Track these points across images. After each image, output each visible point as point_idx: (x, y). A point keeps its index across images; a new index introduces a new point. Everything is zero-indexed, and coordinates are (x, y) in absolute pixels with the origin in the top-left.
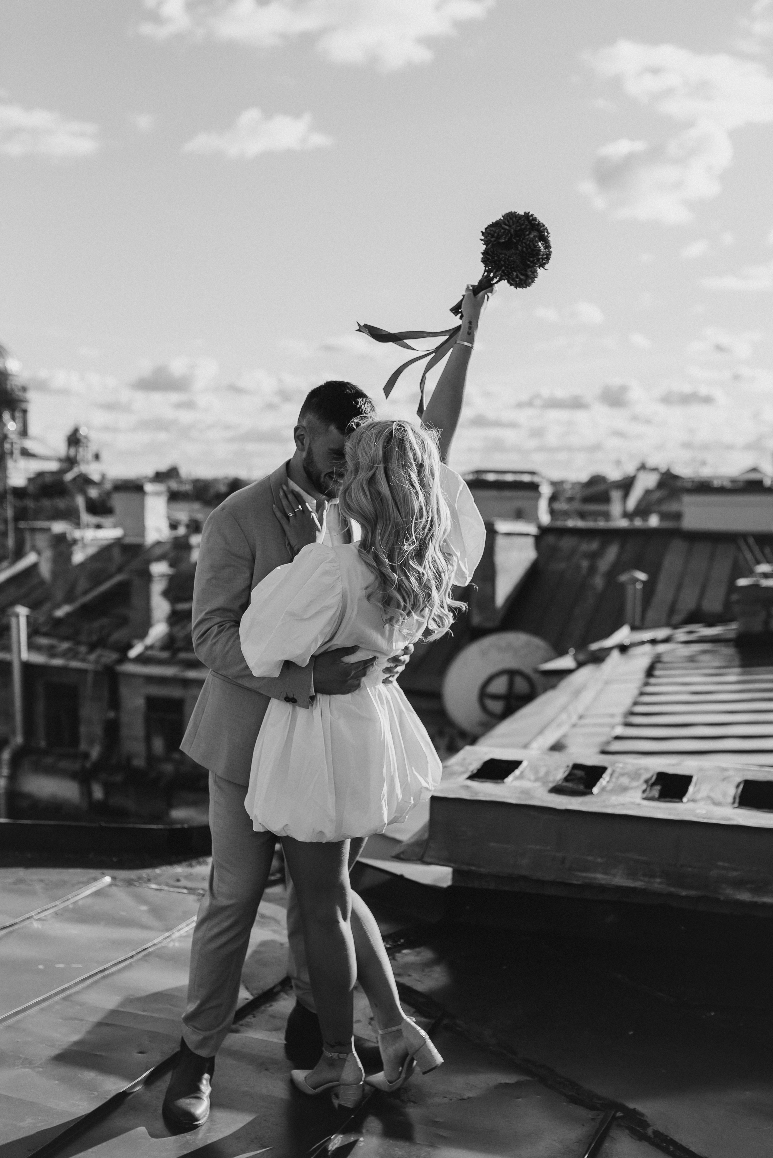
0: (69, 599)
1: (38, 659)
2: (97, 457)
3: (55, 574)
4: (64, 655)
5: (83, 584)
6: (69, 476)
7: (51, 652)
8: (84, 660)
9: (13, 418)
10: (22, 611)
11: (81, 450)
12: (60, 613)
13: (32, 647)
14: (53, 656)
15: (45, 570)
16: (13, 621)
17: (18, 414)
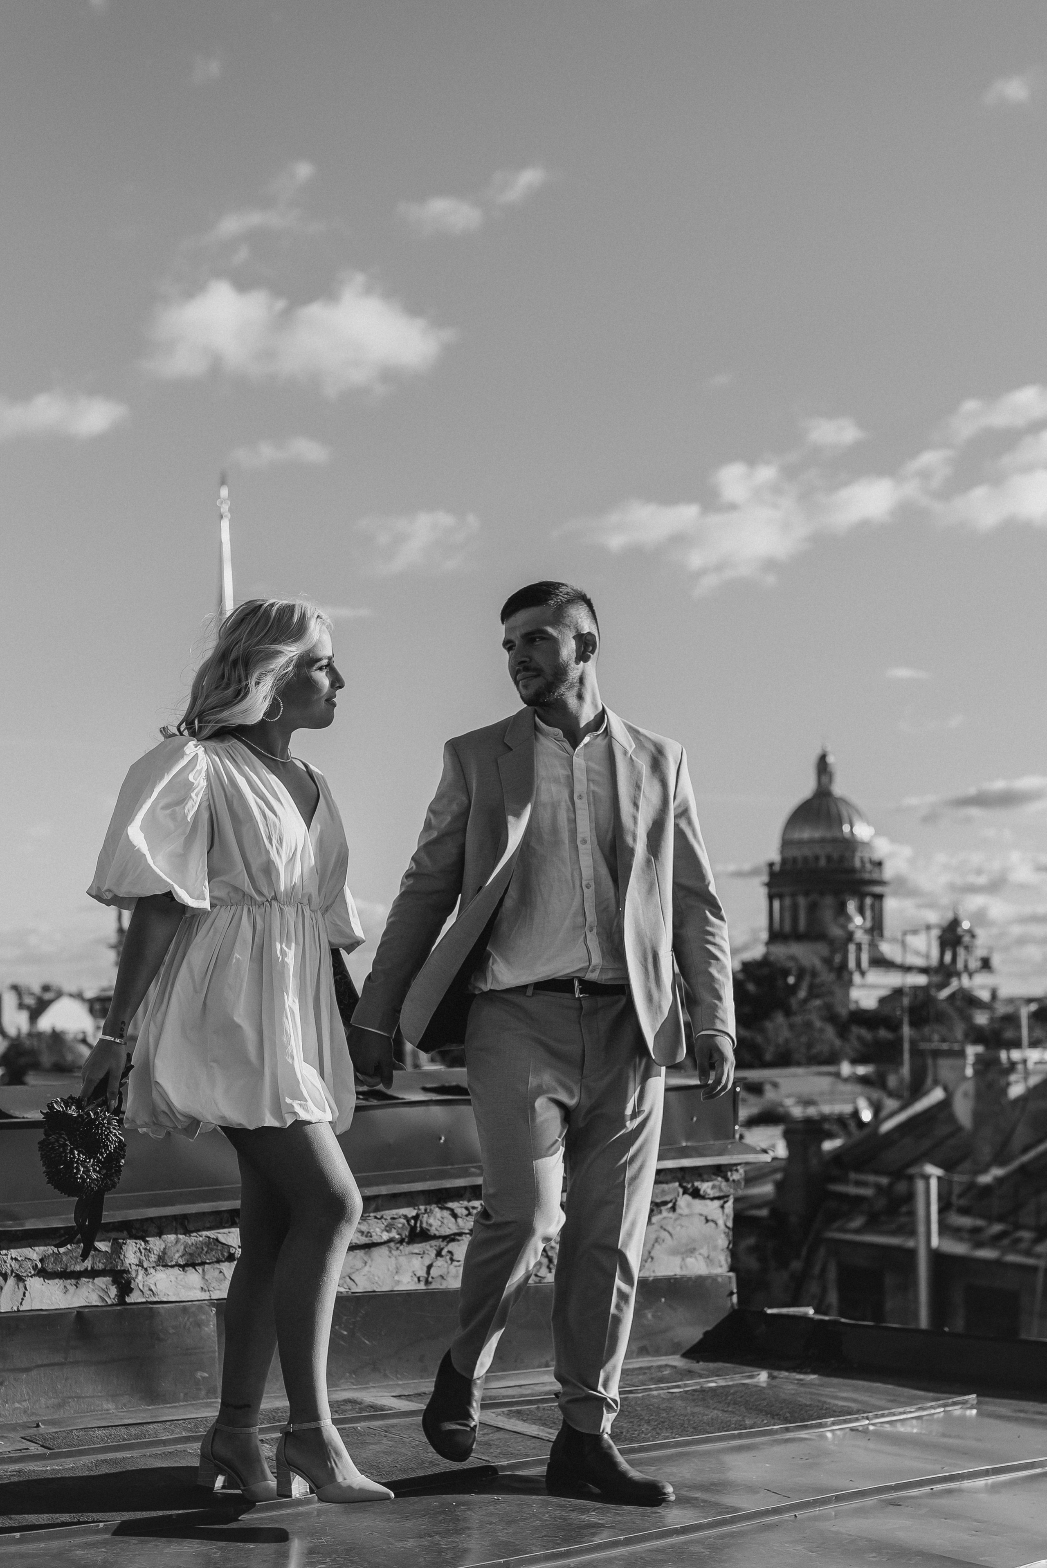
0: (999, 1160)
1: (958, 1248)
2: (986, 964)
3: (978, 1117)
4: (995, 1241)
5: (1022, 1135)
6: (944, 994)
7: (975, 1236)
8: (1028, 1253)
9: (861, 911)
10: (933, 1171)
11: (961, 952)
12: (985, 1179)
13: (944, 1228)
14: (979, 1245)
15: (963, 1110)
16: (920, 1185)
17: (868, 901)
